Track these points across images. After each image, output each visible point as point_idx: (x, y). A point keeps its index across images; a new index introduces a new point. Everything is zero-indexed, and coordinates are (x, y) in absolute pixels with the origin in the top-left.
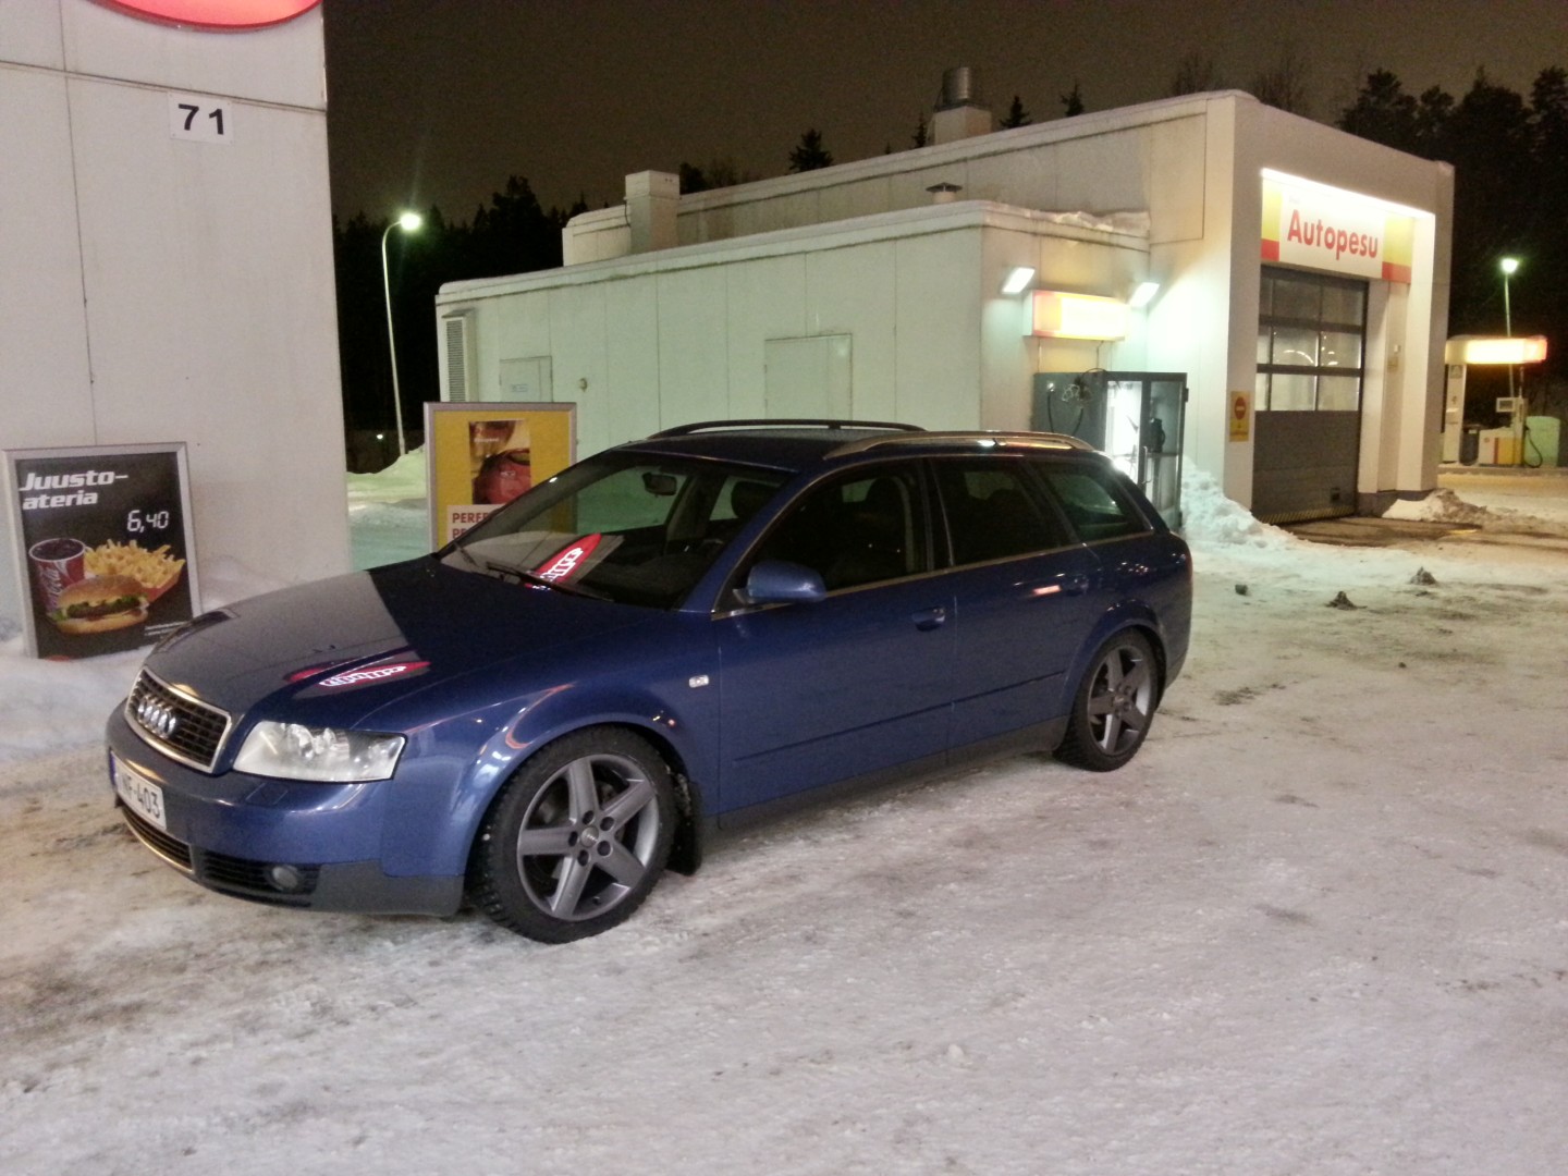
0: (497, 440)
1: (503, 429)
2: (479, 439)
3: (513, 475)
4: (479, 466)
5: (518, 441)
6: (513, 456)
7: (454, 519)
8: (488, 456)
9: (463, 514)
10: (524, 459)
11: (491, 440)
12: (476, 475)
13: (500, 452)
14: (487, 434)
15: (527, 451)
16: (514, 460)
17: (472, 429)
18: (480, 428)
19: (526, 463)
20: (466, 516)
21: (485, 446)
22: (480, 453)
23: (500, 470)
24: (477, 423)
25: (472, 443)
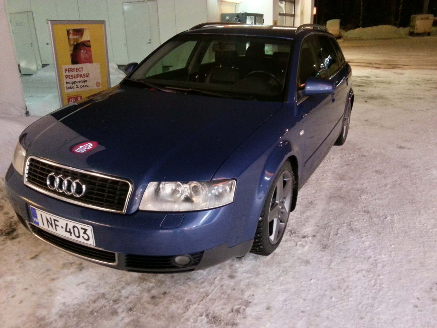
0: (78, 37)
1: (79, 32)
2: (71, 37)
3: (85, 51)
4: (72, 48)
5: (86, 37)
6: (85, 43)
7: (65, 71)
8: (75, 44)
9: (68, 69)
10: (89, 45)
11: (76, 37)
12: (71, 52)
13: (79, 42)
14: (74, 35)
15: (89, 41)
16: (85, 45)
17: (68, 32)
18: (71, 31)
19: (89, 46)
20: (70, 70)
21: (74, 39)
22: (72, 43)
23: (81, 50)
24: (70, 29)
25: (69, 38)
